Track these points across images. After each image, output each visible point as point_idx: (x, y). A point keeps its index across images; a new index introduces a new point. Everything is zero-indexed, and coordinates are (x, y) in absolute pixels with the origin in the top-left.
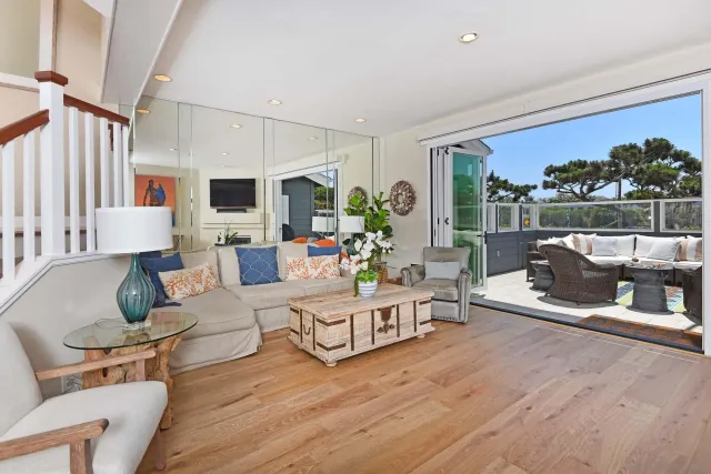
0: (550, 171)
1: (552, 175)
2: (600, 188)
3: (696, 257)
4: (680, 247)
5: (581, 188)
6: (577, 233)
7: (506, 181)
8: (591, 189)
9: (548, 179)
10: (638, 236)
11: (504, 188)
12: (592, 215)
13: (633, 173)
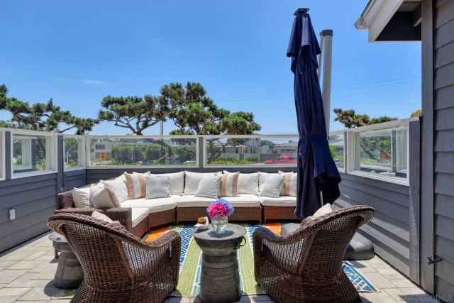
0: (108, 102)
1: (110, 107)
2: (153, 124)
3: (233, 192)
4: (221, 182)
5: (137, 123)
6: (130, 171)
7: (67, 113)
8: (146, 125)
9: (105, 110)
10: (188, 173)
11: (65, 120)
12: (146, 150)
13: (177, 114)
